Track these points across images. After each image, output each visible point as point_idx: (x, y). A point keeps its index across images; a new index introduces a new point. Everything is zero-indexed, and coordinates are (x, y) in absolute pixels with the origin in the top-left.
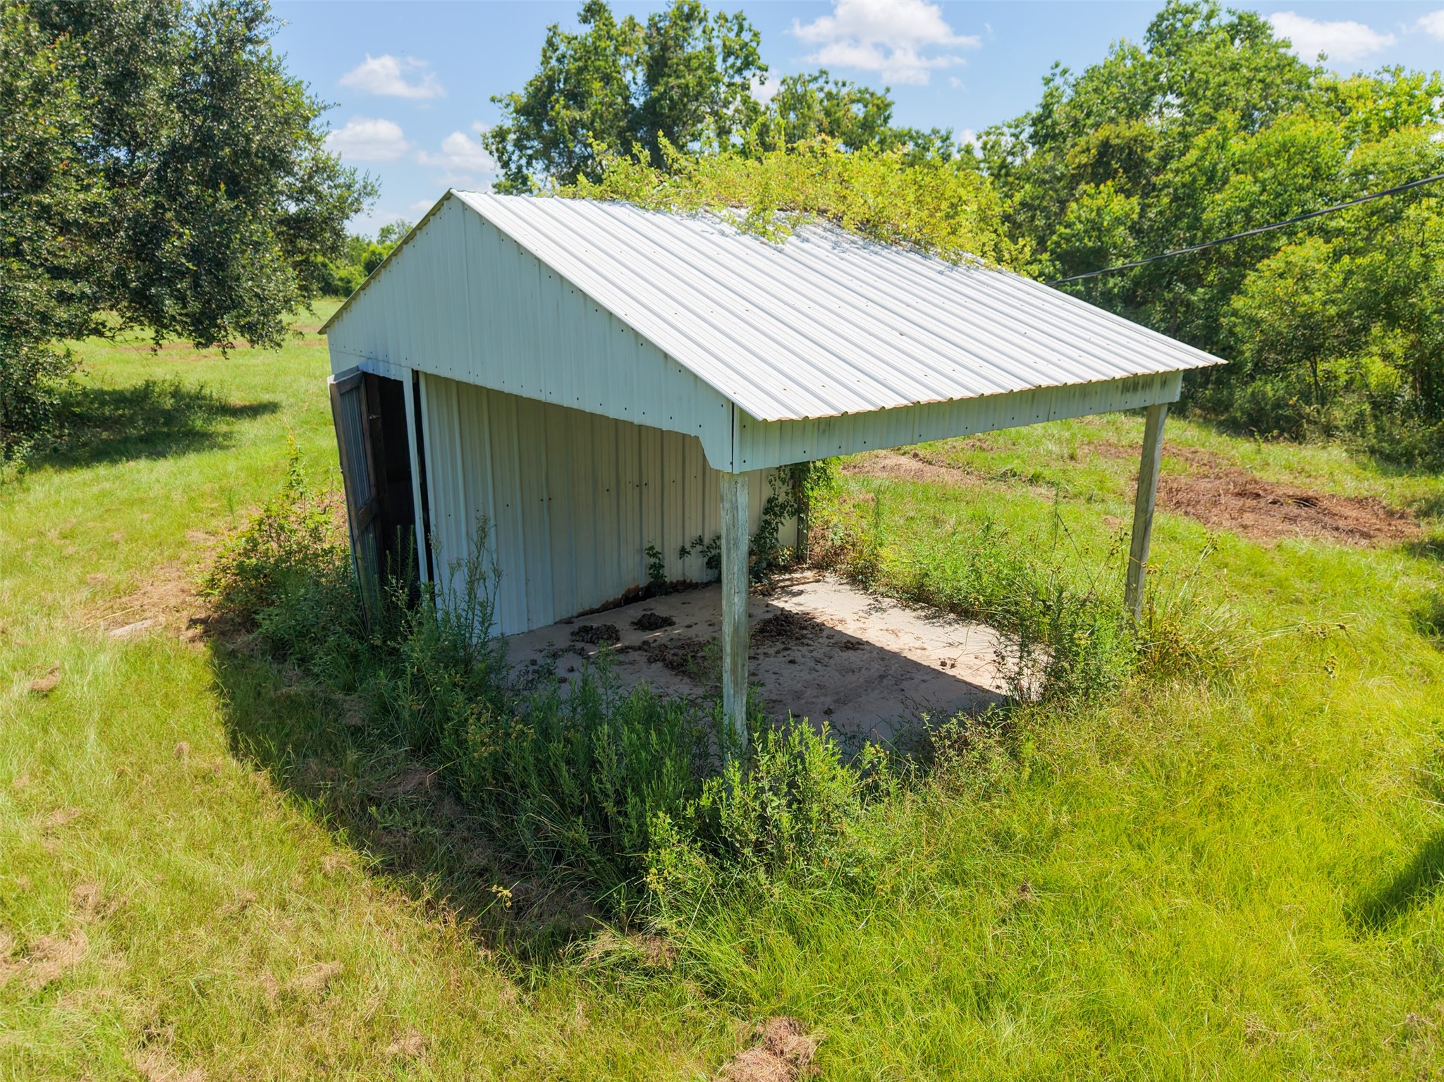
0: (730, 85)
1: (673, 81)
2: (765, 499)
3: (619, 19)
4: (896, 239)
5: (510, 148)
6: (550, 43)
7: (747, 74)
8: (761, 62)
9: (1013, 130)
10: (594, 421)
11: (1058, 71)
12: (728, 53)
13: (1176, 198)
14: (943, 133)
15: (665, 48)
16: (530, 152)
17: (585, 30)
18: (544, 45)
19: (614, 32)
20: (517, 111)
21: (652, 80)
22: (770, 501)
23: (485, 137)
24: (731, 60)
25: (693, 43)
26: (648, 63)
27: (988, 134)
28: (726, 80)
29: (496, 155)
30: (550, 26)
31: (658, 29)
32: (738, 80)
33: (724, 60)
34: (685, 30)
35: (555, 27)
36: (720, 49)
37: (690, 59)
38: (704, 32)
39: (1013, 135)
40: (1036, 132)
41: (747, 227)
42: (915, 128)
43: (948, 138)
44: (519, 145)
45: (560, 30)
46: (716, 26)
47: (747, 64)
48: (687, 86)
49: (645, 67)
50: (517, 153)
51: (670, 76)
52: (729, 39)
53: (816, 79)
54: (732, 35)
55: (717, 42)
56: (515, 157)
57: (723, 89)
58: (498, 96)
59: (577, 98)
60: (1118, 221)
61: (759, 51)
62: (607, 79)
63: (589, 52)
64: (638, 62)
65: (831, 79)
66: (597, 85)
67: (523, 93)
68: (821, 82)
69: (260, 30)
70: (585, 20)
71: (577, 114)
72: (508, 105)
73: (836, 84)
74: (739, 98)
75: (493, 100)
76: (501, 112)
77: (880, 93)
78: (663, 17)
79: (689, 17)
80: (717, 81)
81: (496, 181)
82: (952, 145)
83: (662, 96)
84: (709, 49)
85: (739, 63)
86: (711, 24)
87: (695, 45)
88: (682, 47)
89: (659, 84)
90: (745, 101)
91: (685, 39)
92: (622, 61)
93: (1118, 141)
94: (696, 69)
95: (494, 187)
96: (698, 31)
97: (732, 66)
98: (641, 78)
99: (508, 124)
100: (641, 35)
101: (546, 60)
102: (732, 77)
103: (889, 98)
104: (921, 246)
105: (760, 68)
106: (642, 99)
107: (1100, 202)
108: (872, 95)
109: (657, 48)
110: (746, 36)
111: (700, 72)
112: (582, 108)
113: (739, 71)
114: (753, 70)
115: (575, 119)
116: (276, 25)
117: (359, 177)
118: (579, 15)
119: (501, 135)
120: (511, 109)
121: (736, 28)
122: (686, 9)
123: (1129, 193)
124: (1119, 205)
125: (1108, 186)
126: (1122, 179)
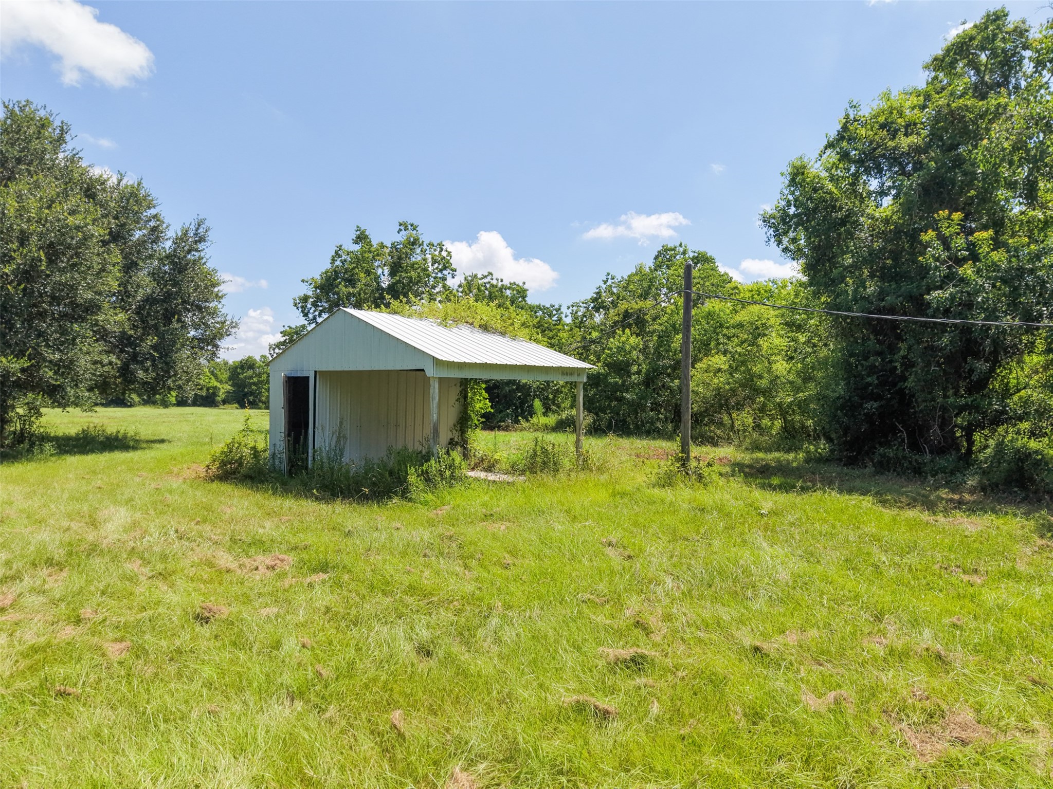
0: (435, 278)
1: (403, 275)
2: (449, 438)
3: (375, 243)
5: (309, 306)
6: (336, 253)
7: (445, 272)
8: (453, 266)
9: (585, 305)
10: (388, 372)
11: (610, 277)
12: (434, 262)
13: (659, 337)
14: (557, 307)
15: (400, 258)
16: (321, 308)
17: (357, 248)
18: (333, 254)
19: (373, 249)
20: (316, 288)
21: (392, 274)
22: (451, 439)
23: (295, 300)
24: (436, 265)
25: (415, 256)
26: (390, 265)
27: (573, 306)
28: (434, 275)
29: (300, 309)
30: (338, 245)
31: (397, 249)
32: (440, 275)
33: (432, 265)
34: (411, 250)
35: (341, 246)
36: (430, 260)
37: (414, 264)
38: (422, 251)
39: (585, 307)
40: (595, 306)
41: (440, 324)
42: (542, 304)
43: (559, 309)
44: (315, 305)
45: (343, 247)
46: (428, 248)
47: (445, 268)
48: (411, 277)
49: (389, 267)
50: (313, 309)
51: (402, 272)
52: (435, 255)
53: (486, 277)
54: (437, 253)
55: (429, 257)
56: (311, 311)
57: (432, 279)
58: (306, 279)
59: (351, 282)
60: (633, 348)
61: (451, 261)
62: (368, 273)
63: (358, 260)
64: (385, 265)
65: (494, 277)
66: (362, 275)
67: (319, 277)
68: (489, 278)
69: (201, 246)
70: (356, 242)
71: (351, 290)
72: (311, 284)
73: (497, 280)
74: (441, 285)
75: (303, 281)
76: (306, 287)
77: (521, 284)
78: (399, 244)
79: (413, 243)
80: (428, 276)
81: (283, 329)
82: (562, 313)
83: (399, 282)
84: (425, 260)
85: (440, 267)
86: (425, 247)
87: (417, 258)
88: (409, 258)
89: (396, 276)
90: (444, 286)
91: (411, 255)
92: (376, 264)
93: (632, 311)
94: (417, 269)
95: (281, 333)
96: (418, 251)
97: (437, 268)
98: (386, 272)
99: (310, 293)
100: (387, 251)
101: (333, 260)
102: (437, 273)
103: (526, 287)
105: (452, 270)
106: (387, 283)
107: (623, 339)
108: (518, 285)
109: (396, 258)
110: (444, 254)
111: (419, 271)
112: (354, 287)
113: (441, 271)
114: (449, 271)
115: (349, 292)
116: (210, 243)
117: (229, 318)
118: (353, 240)
119: (305, 299)
120: (312, 286)
121: (439, 249)
122: (412, 240)
123: (638, 335)
124: (633, 340)
125: (627, 331)
126: (634, 328)
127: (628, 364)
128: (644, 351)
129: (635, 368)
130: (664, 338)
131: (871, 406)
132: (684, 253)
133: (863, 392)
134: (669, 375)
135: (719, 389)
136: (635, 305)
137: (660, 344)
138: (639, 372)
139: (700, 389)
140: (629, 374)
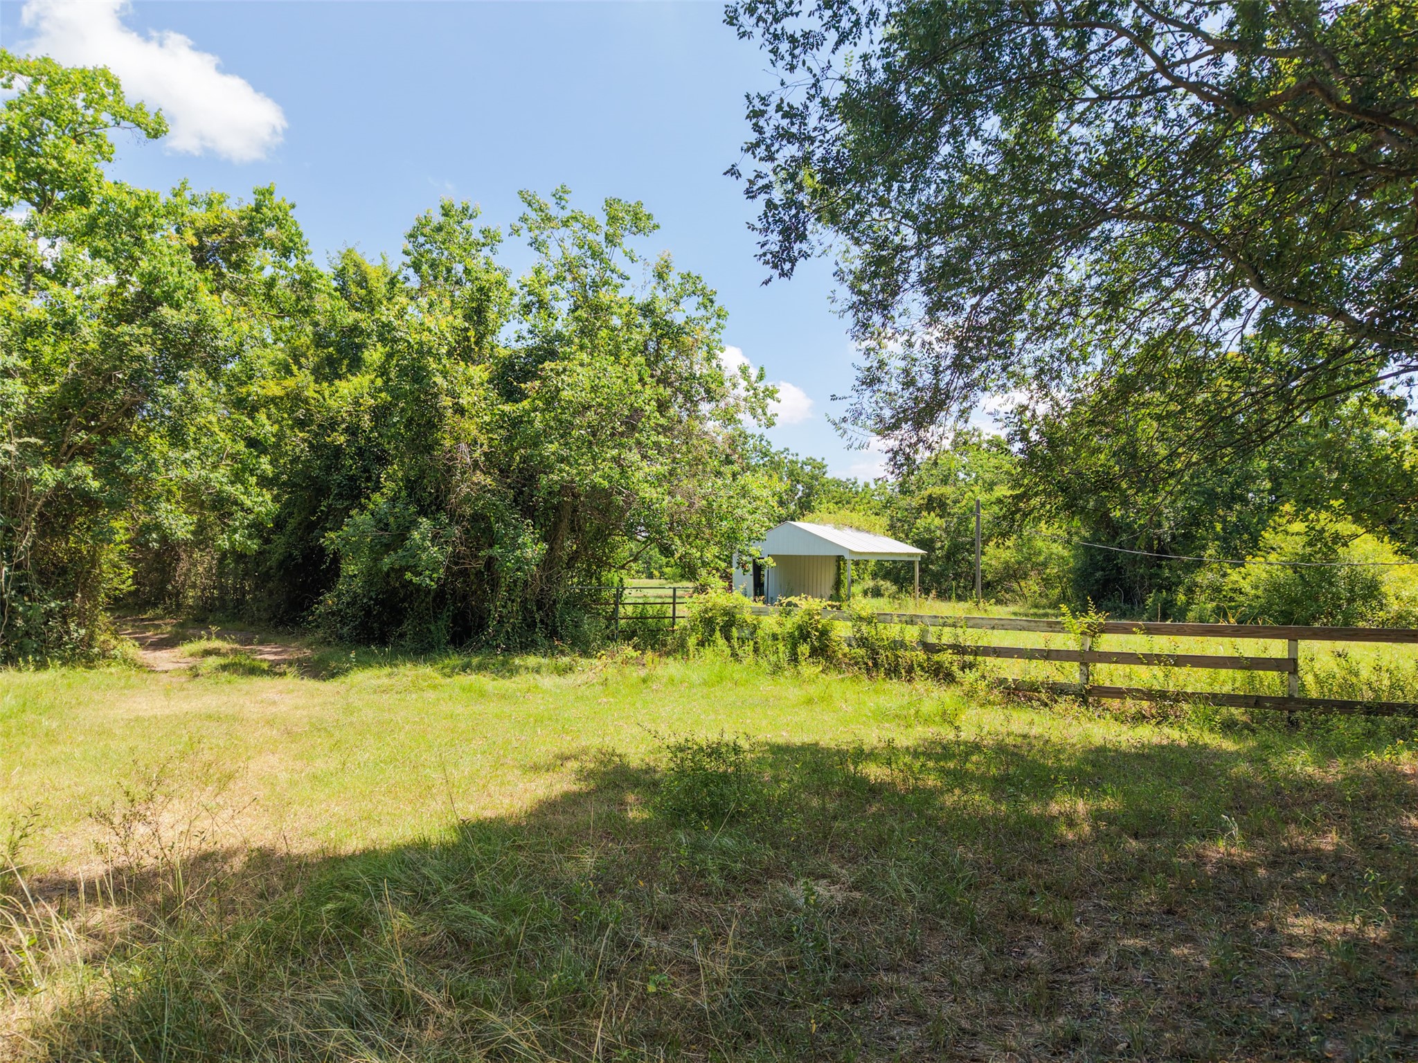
4: (863, 531)
13: (959, 519)
60: (939, 528)
103: (825, 463)
104: (868, 532)
107: (930, 520)
123: (941, 517)
124: (937, 521)
125: (932, 514)
126: (937, 511)
127: (932, 541)
128: (946, 530)
129: (939, 545)
130: (964, 520)
131: (1099, 574)
132: (979, 436)
133: (1095, 566)
134: (967, 550)
135: (1007, 562)
136: (937, 491)
137: (960, 524)
138: (942, 548)
139: (993, 563)
140: (933, 550)
